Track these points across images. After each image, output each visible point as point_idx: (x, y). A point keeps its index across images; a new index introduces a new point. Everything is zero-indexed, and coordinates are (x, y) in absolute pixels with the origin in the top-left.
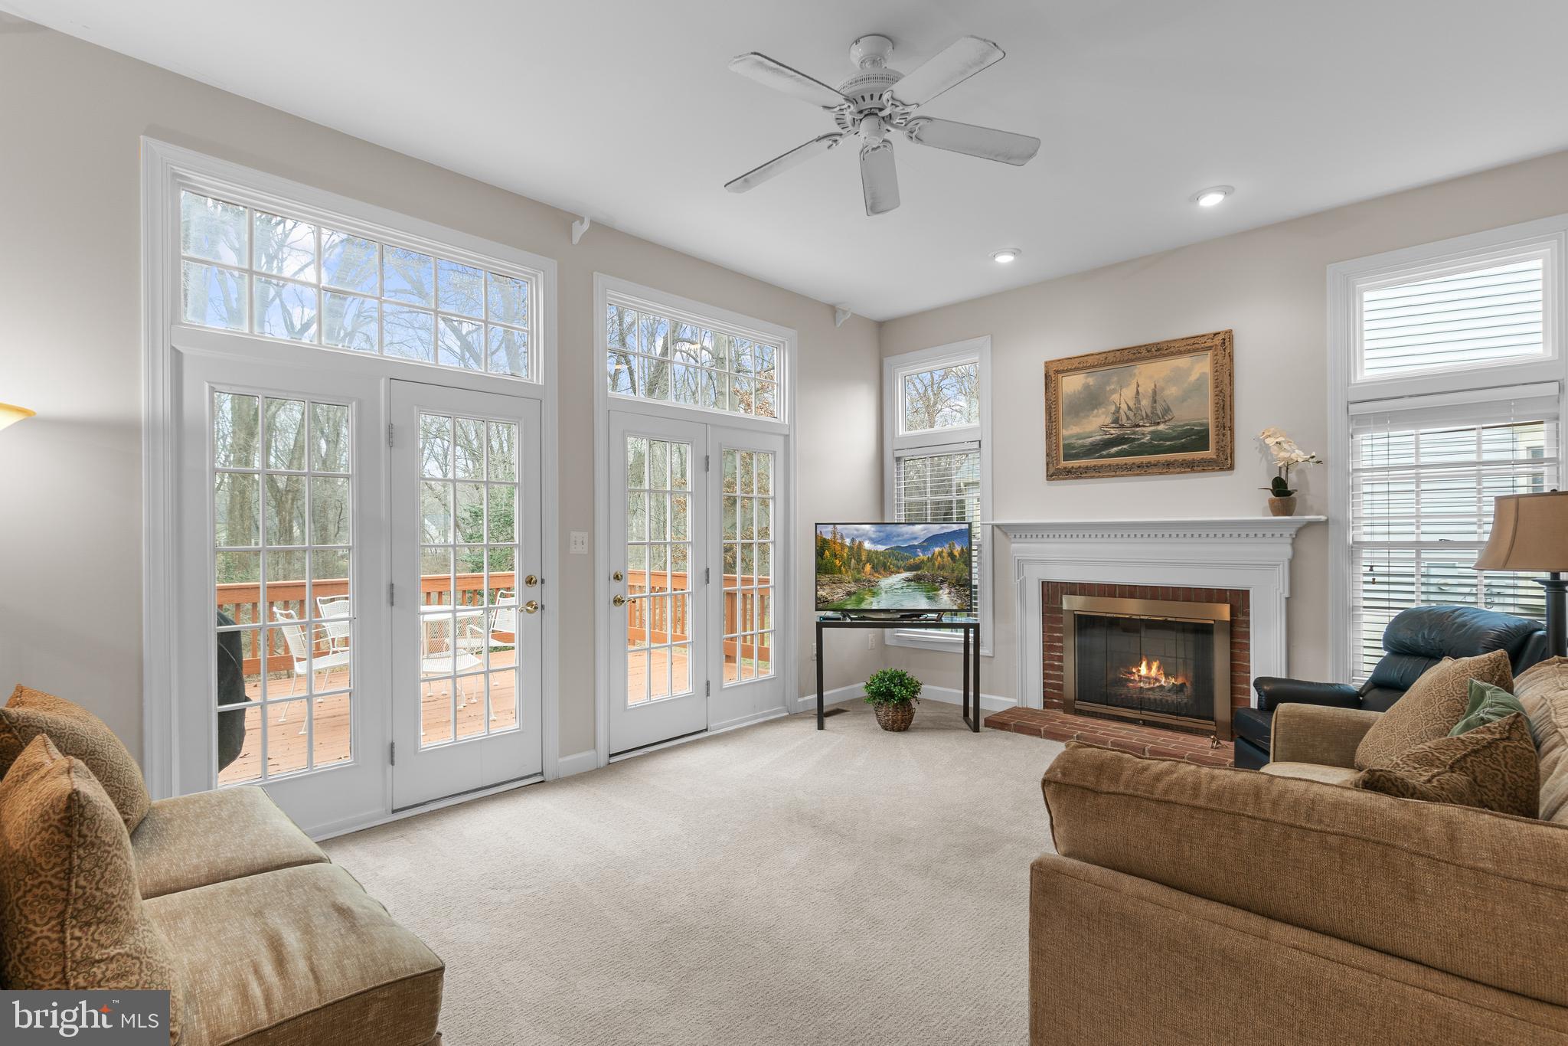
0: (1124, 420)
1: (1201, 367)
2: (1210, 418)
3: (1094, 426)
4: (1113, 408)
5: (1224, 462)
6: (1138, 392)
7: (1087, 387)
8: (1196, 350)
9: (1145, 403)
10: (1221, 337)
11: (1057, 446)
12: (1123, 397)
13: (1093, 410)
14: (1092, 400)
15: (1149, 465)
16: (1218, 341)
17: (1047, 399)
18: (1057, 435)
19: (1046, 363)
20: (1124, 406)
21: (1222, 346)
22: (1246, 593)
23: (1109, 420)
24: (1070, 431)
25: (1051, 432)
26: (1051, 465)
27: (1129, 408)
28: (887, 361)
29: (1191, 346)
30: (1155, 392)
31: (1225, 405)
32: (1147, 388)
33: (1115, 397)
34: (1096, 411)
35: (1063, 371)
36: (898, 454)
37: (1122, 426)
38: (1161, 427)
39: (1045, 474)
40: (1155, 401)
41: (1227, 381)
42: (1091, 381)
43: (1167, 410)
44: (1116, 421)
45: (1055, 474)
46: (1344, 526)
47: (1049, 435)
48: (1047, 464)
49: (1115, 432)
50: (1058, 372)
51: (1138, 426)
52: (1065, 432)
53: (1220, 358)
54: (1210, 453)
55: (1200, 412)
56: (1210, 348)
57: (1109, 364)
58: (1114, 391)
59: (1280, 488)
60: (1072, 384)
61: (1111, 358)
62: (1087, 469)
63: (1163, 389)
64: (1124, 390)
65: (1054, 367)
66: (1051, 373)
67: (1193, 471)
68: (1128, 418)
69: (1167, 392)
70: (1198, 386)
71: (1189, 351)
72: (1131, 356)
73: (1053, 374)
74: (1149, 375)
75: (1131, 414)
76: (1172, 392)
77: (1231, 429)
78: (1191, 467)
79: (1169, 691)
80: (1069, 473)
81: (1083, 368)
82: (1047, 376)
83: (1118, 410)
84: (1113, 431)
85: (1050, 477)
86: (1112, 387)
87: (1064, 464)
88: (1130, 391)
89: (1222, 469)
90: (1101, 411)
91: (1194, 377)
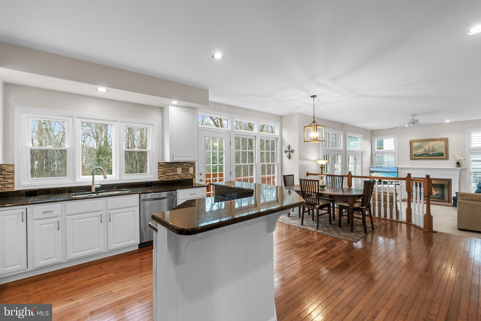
0: (426, 151)
1: (442, 143)
3: (421, 151)
4: (424, 149)
5: (447, 158)
6: (429, 147)
7: (419, 145)
8: (441, 140)
9: (431, 148)
10: (446, 139)
11: (413, 155)
12: (427, 147)
14: (420, 147)
15: (432, 158)
16: (445, 139)
17: (410, 147)
18: (413, 152)
19: (410, 141)
20: (427, 149)
21: (446, 140)
22: (451, 180)
23: (423, 151)
24: (415, 152)
26: (411, 158)
27: (428, 149)
28: (373, 138)
29: (440, 140)
30: (433, 147)
31: (447, 150)
32: (431, 146)
33: (425, 147)
34: (421, 149)
35: (414, 142)
36: (375, 154)
37: (426, 152)
38: (434, 152)
39: (410, 159)
40: (433, 148)
41: (447, 146)
42: (420, 144)
43: (435, 150)
44: (425, 151)
45: (412, 159)
46: (468, 169)
47: (411, 152)
48: (410, 157)
49: (425, 153)
50: (413, 142)
51: (429, 152)
53: (446, 142)
54: (444, 157)
55: (442, 150)
56: (444, 140)
58: (424, 146)
59: (458, 163)
60: (415, 144)
61: (424, 140)
62: (419, 159)
64: (427, 146)
65: (412, 141)
66: (411, 142)
68: (427, 151)
69: (435, 147)
70: (442, 146)
71: (440, 141)
72: (428, 141)
73: (411, 143)
74: (431, 144)
75: (428, 150)
76: (436, 147)
77: (448, 153)
78: (440, 159)
79: (435, 195)
80: (415, 159)
81: (418, 142)
82: (410, 143)
83: (425, 149)
84: (424, 152)
85: (411, 159)
86: (424, 145)
87: (414, 157)
88: (428, 146)
89: (446, 160)
90: (422, 149)
91: (441, 145)
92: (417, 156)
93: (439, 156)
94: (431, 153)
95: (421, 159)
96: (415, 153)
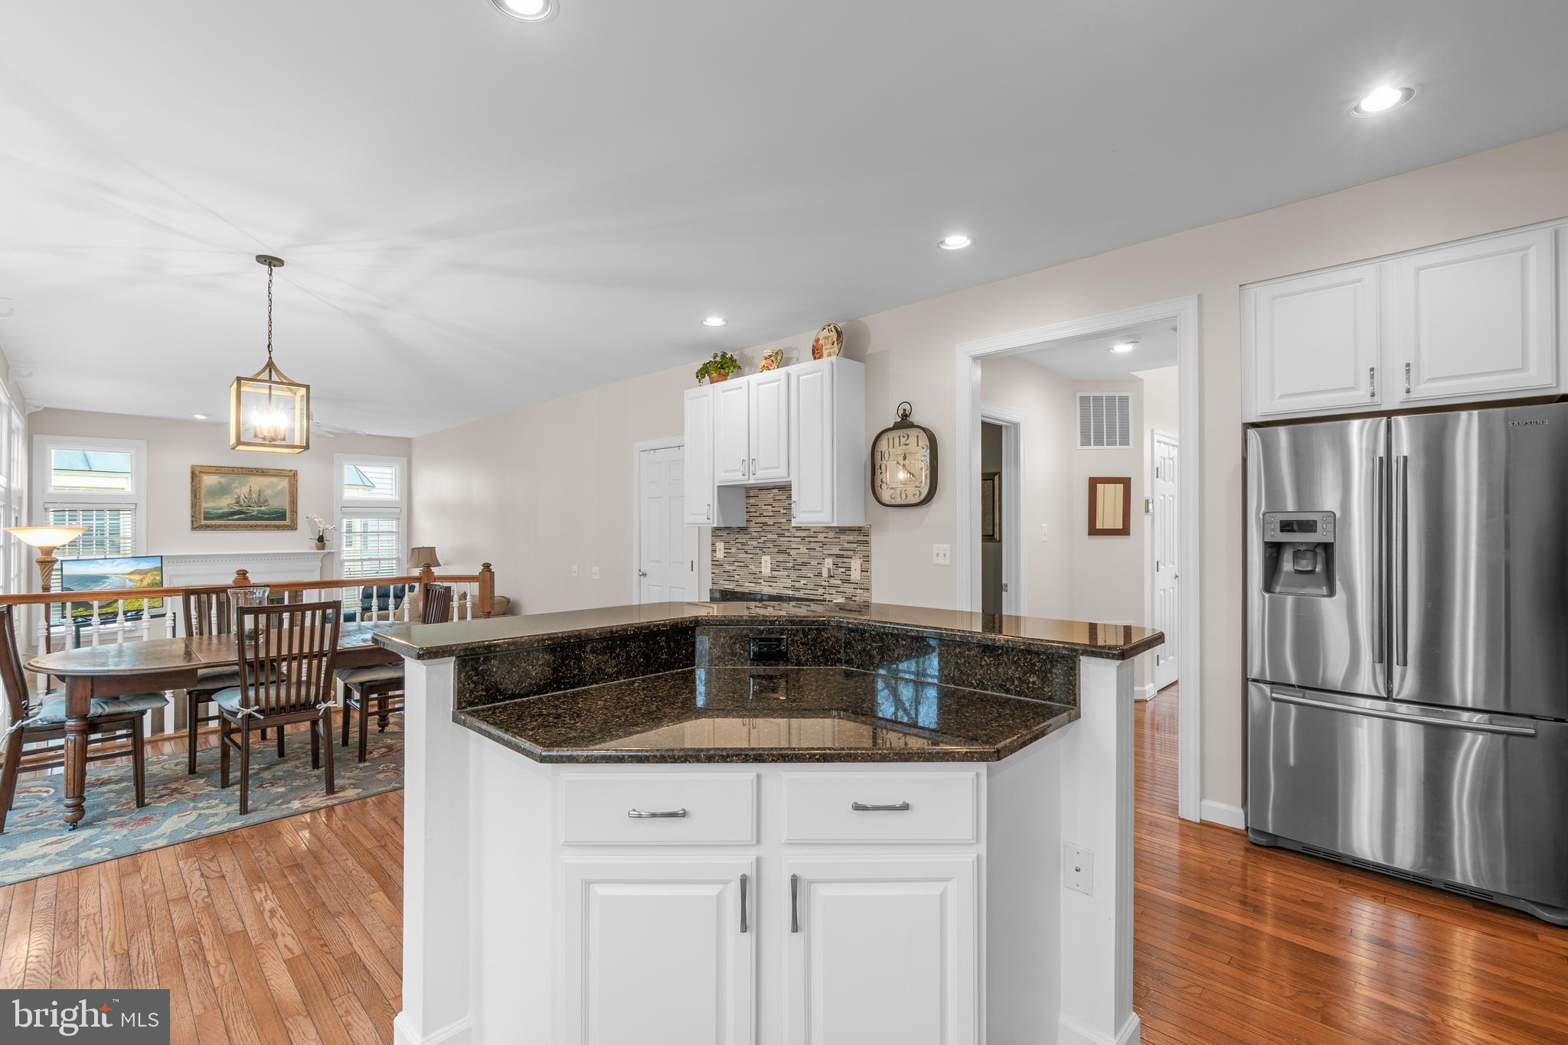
0: (242, 503)
1: (283, 484)
2: (287, 507)
3: (225, 503)
4: (236, 496)
5: (293, 527)
6: (250, 490)
7: (220, 483)
9: (254, 496)
10: (293, 472)
11: (199, 512)
12: (243, 491)
13: (224, 495)
14: (222, 491)
15: (256, 526)
16: (292, 473)
17: (192, 486)
18: (200, 506)
19: (194, 467)
20: (242, 496)
21: (293, 476)
23: (233, 502)
24: (207, 505)
25: (195, 504)
26: (195, 522)
27: (245, 497)
29: (278, 473)
30: (260, 492)
31: (294, 502)
32: (255, 488)
33: (238, 491)
34: (225, 496)
35: (205, 473)
37: (241, 506)
38: (263, 508)
39: (190, 527)
40: (259, 496)
41: (295, 491)
42: (223, 480)
43: (266, 501)
44: (238, 503)
45: (196, 527)
46: (339, 553)
47: (193, 505)
48: (192, 521)
49: (237, 508)
50: (202, 472)
51: (250, 506)
52: (204, 505)
53: (292, 481)
54: (287, 522)
55: (282, 503)
56: (288, 476)
57: (234, 474)
58: (237, 487)
59: (321, 539)
60: (209, 481)
61: (235, 471)
62: (220, 526)
63: (264, 491)
64: (243, 488)
65: (199, 469)
66: (196, 472)
67: (279, 530)
68: (245, 502)
69: (266, 492)
70: (282, 491)
71: (278, 476)
72: (247, 472)
73: (195, 474)
74: (257, 483)
75: (246, 500)
76: (268, 493)
77: (296, 512)
78: (278, 528)
80: (207, 527)
81: (219, 473)
82: (193, 473)
83: (239, 497)
84: (235, 507)
85: (194, 528)
86: (236, 485)
87: (204, 522)
88: (246, 489)
89: (292, 530)
90: (229, 496)
91: (280, 487)
92: (212, 519)
93: (274, 519)
94: (255, 510)
95: (226, 528)
96: (206, 508)
